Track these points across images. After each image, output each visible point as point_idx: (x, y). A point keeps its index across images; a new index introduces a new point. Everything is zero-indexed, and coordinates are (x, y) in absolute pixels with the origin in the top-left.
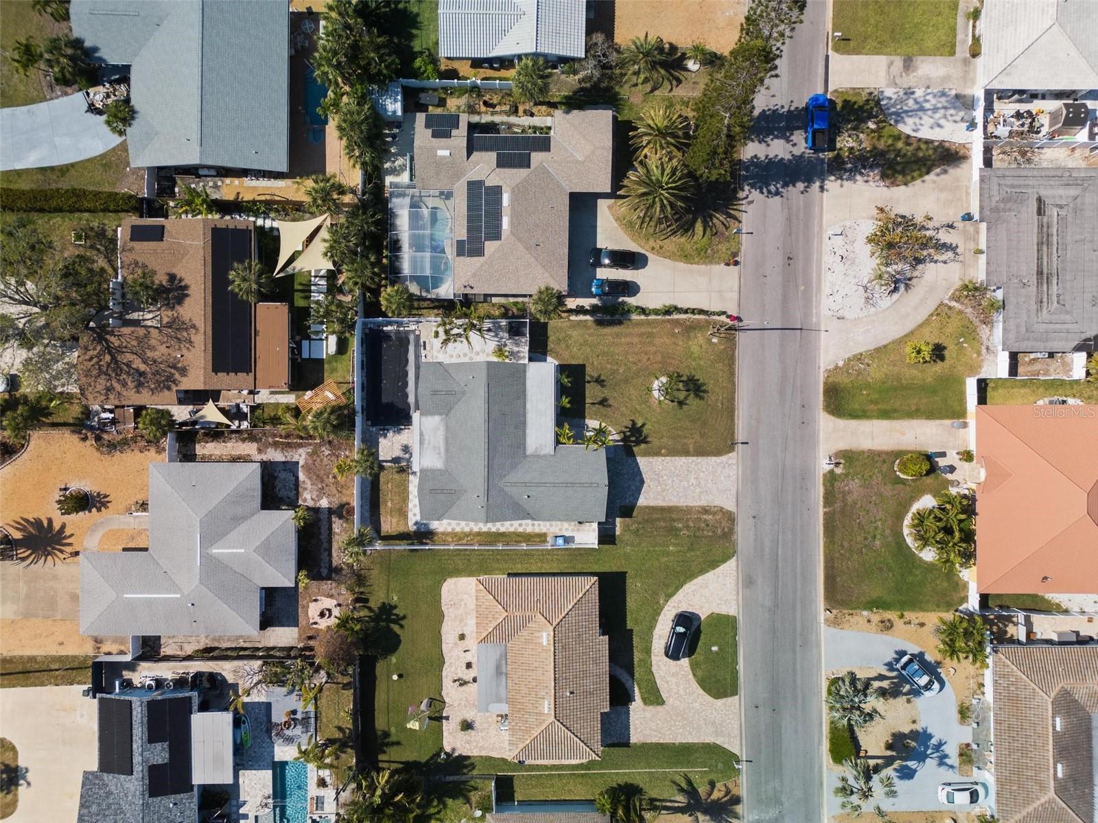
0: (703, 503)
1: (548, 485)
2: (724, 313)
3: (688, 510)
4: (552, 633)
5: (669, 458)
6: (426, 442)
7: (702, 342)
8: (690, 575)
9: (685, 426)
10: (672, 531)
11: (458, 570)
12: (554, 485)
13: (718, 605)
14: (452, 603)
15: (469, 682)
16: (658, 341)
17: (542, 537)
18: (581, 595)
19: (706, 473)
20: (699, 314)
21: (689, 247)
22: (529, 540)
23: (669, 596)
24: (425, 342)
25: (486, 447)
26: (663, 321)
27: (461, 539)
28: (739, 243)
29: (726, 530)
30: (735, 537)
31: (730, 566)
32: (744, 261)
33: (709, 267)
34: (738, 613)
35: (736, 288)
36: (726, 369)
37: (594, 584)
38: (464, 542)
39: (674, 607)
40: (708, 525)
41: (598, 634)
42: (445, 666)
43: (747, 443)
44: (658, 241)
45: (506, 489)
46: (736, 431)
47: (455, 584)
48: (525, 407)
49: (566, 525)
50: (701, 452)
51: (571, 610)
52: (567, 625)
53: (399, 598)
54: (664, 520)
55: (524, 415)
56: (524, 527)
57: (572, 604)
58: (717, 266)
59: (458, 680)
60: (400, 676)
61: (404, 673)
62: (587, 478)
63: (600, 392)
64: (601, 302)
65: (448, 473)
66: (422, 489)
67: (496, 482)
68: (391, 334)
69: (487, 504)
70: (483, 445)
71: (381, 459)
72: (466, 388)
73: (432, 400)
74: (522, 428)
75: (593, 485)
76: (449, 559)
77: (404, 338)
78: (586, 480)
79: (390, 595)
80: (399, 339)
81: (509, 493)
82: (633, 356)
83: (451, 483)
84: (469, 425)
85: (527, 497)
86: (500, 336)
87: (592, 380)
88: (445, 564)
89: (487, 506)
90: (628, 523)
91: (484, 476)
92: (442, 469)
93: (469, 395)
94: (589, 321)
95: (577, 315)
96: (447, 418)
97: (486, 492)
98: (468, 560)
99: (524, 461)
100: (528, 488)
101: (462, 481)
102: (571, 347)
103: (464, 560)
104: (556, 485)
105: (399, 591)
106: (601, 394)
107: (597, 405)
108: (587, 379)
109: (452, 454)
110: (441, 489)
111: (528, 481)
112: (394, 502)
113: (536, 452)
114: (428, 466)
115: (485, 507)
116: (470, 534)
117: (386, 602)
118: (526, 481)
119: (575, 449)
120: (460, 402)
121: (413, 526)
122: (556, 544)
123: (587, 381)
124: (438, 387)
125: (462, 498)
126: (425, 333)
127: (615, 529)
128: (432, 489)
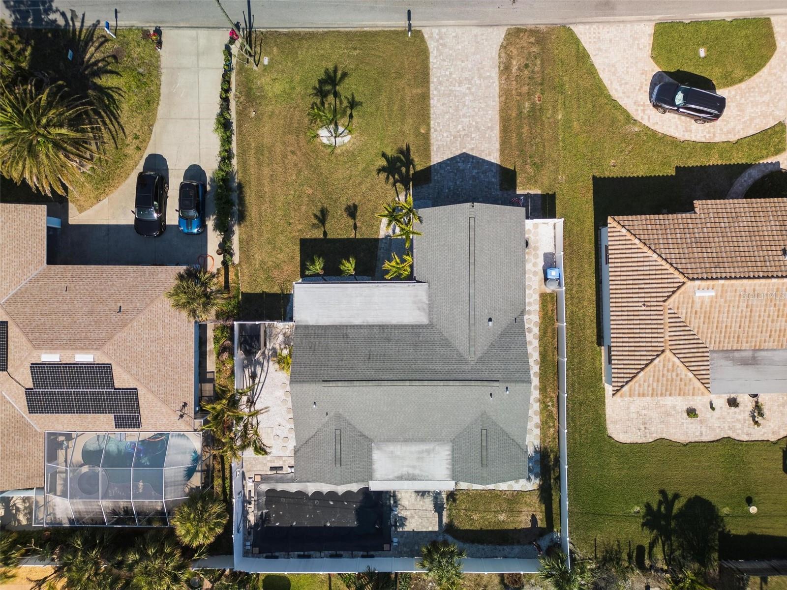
0: (495, 73)
1: (472, 291)
2: (227, 49)
3: (506, 94)
4: (697, 283)
5: (432, 122)
6: (411, 471)
7: (268, 79)
8: (600, 89)
9: (386, 101)
10: (536, 114)
11: (595, 420)
12: (472, 282)
13: (640, 49)
14: (642, 427)
15: (757, 402)
16: (267, 141)
17: (548, 300)
18: (637, 241)
19: (452, 70)
20: (229, 82)
21: (136, 98)
22: (551, 318)
23: (628, 118)
24: (272, 468)
25: (417, 383)
26: (240, 132)
27: (550, 416)
28: (130, 29)
29: (532, 40)
30: (542, 27)
31: (586, 34)
32: (155, 22)
33: (163, 71)
34: (650, 20)
35: (193, 33)
36: (306, 44)
37: (618, 222)
38: (555, 410)
39: (644, 111)
40: (527, 66)
41: (693, 216)
42: (733, 436)
43: (409, 12)
44: (128, 142)
45: (479, 354)
46: (393, 29)
47: (615, 422)
48: (360, 327)
49: (529, 266)
50: (423, 76)
51: (660, 255)
52: (683, 261)
53: (637, 504)
54: (520, 127)
55: (371, 327)
56: (532, 326)
57: (650, 253)
58: (163, 59)
59: (753, 417)
60: (749, 501)
61: (744, 496)
62: (462, 234)
63: (338, 217)
64: (211, 217)
65: (456, 440)
66: (482, 477)
67: (470, 368)
68: (260, 513)
69: (502, 381)
70: (414, 388)
71: (436, 529)
72: (331, 414)
73: (349, 463)
74: (389, 330)
75: (472, 223)
76: (580, 432)
77: (267, 496)
78: (465, 234)
79: (633, 516)
80: (268, 503)
81: (486, 348)
82: (288, 174)
83: (471, 436)
84: (385, 409)
85: (490, 323)
86: (261, 360)
87: (322, 228)
88: (586, 438)
89: (505, 382)
90: (524, 178)
91: (460, 387)
92: (451, 448)
93: (341, 410)
94: (240, 234)
95: (232, 255)
96: (376, 441)
97: (486, 383)
98: (581, 405)
99: (437, 327)
100: (477, 321)
101: (469, 419)
102: (278, 262)
103: (580, 410)
104: (472, 279)
105: (627, 503)
106: (341, 215)
107: (357, 220)
108: (322, 236)
109: (430, 433)
110: (480, 450)
111: (468, 322)
112: (499, 511)
113: (424, 309)
114: (448, 468)
115: (507, 385)
116: (544, 403)
117: (642, 521)
118: (467, 324)
119: (420, 252)
120: (352, 422)
121: (532, 483)
122: (557, 279)
123: (324, 235)
124: (330, 454)
125: (494, 418)
126: (259, 467)
127: (534, 194)
128: (481, 463)
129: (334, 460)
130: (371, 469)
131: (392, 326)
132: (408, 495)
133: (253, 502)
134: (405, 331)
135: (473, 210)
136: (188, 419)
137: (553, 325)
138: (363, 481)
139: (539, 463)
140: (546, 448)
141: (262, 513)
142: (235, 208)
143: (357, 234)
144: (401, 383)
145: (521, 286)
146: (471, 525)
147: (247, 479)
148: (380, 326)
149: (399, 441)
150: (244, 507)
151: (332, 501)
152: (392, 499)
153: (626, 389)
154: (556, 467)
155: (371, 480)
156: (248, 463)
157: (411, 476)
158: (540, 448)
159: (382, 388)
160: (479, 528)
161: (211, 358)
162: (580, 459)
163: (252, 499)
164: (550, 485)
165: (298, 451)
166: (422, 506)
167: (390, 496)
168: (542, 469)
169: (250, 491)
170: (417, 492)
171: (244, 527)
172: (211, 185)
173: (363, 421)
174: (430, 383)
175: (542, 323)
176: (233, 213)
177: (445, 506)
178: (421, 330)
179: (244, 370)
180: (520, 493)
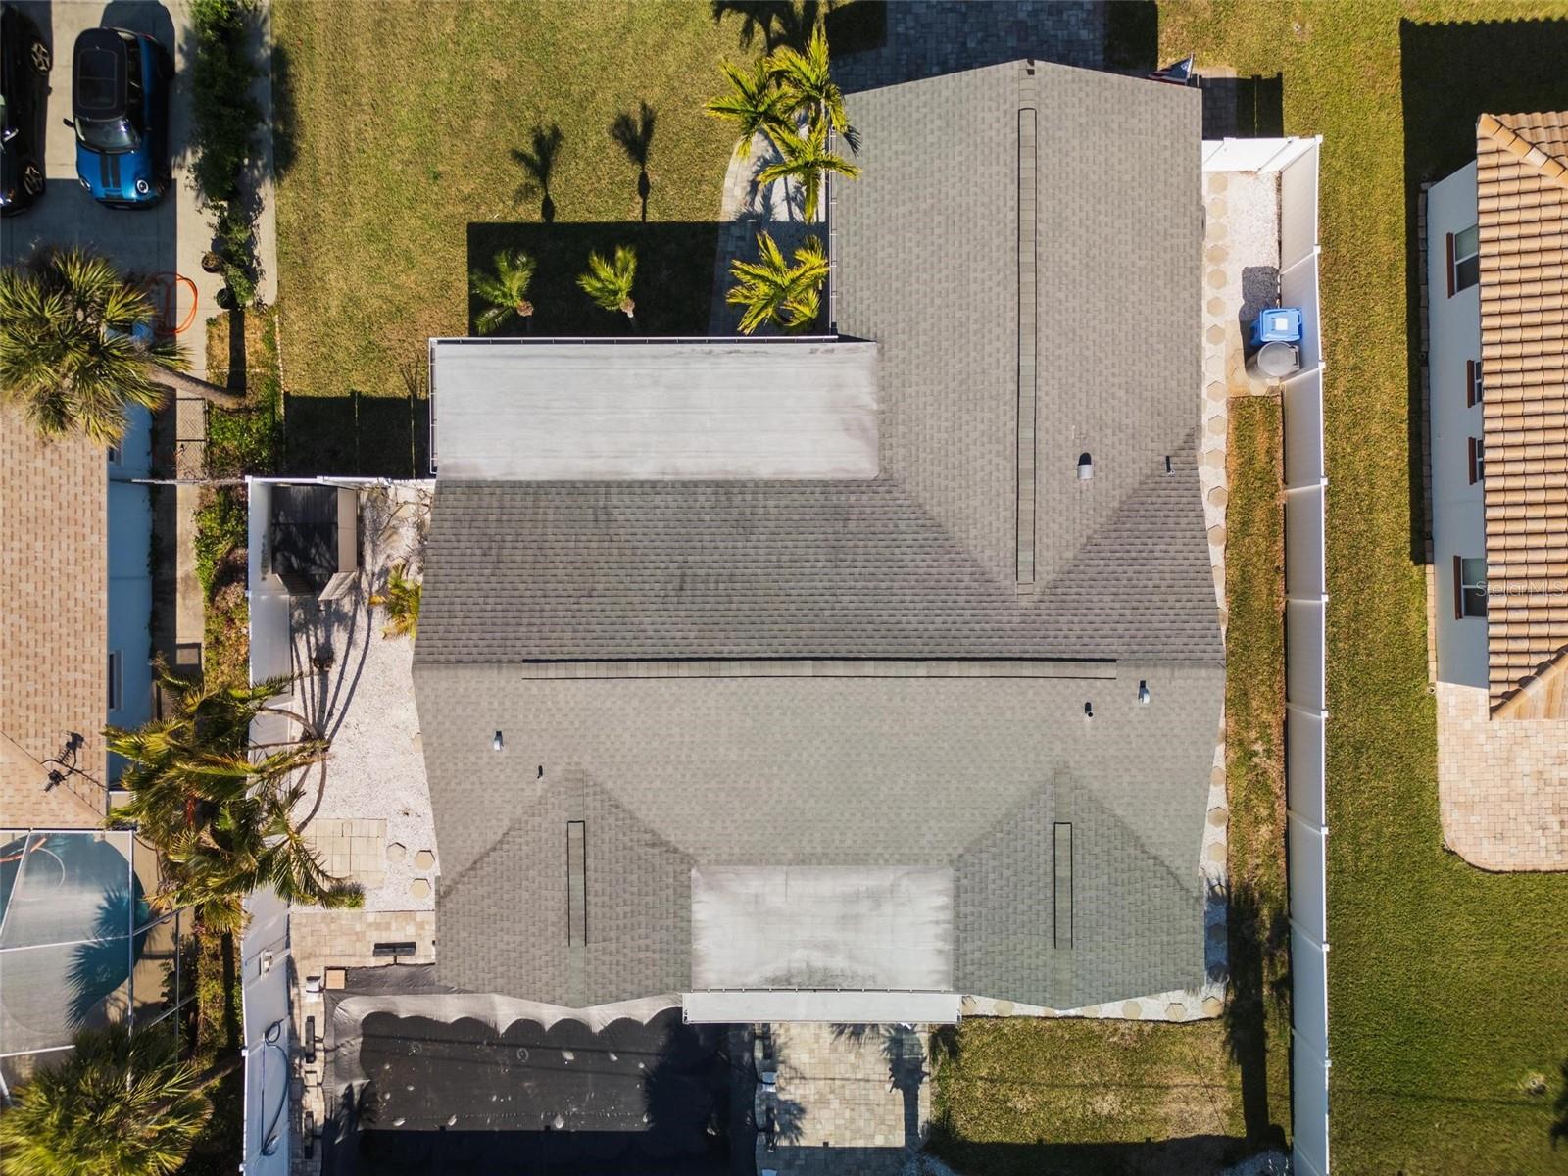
1: (1027, 361)
6: (819, 960)
11: (1404, 798)
12: (1025, 330)
14: (1553, 822)
17: (1254, 418)
22: (1266, 477)
24: (381, 949)
27: (1260, 784)
38: (1274, 768)
45: (1047, 573)
47: (1468, 807)
48: (653, 486)
53: (1539, 1066)
55: (688, 487)
62: (995, 168)
63: (589, 153)
64: (189, 154)
65: (968, 857)
66: (1056, 982)
67: (1016, 620)
68: (342, 1089)
69: (1127, 660)
70: (828, 683)
71: (898, 1139)
72: (555, 772)
73: (613, 934)
74: (748, 497)
75: (1028, 130)
76: (1355, 837)
77: (364, 1035)
78: (1004, 170)
79: (1523, 1103)
80: (370, 1057)
81: (1069, 554)
82: (431, 17)
83: (1020, 844)
84: (733, 756)
85: (1086, 469)
86: (347, 605)
87: (540, 192)
88: (1377, 856)
89: (1138, 663)
90: (1183, 27)
91: (983, 682)
92: (951, 885)
93: (588, 758)
94: (279, 211)
95: (252, 275)
96: (703, 861)
97: (1071, 669)
98: (1357, 750)
99: (907, 487)
100: (1042, 464)
101: (1012, 789)
102: (399, 299)
103: (1357, 768)
104: (1027, 320)
105: (1503, 1060)
106: (600, 149)
107: (649, 165)
108: (537, 217)
109: (881, 837)
110: (1049, 893)
111: (1011, 465)
112: (1095, 1085)
113: (864, 430)
114: (940, 952)
115: (1144, 674)
116: (1241, 743)
117: (1552, 1118)
118: (1010, 474)
119: (852, 240)
120: (625, 800)
121: (1201, 997)
122: (1292, 344)
123: (543, 214)
124: (551, 903)
125: (1095, 785)
126: (341, 944)
127: (1213, 80)
128: (1050, 934)
129: (564, 922)
130: (688, 953)
131: (756, 484)
132: (808, 1033)
133: (320, 1055)
134: (801, 500)
135: (1029, 83)
136: (85, 789)
137: (1272, 496)
138: (661, 992)
139: (1224, 935)
140: (1245, 888)
141: (350, 1087)
142: (266, 128)
143: (650, 210)
144: (788, 668)
145: (1187, 351)
146: (1007, 1130)
147: (302, 980)
148: (718, 484)
149: (779, 863)
150: (291, 1071)
151: (570, 1049)
152: (758, 1044)
153: (1538, 688)
154: (1279, 946)
155: (689, 988)
156: (305, 930)
157: (818, 977)
158: (1228, 887)
159: (721, 685)
160: (1031, 1137)
161: (190, 603)
162: (1354, 922)
163: (318, 1045)
164: (1259, 1004)
165: (447, 893)
166: (854, 1068)
167: (754, 1036)
168: (1232, 953)
169: (311, 1020)
170: (839, 1028)
171: (293, 1131)
172: (187, 55)
173: (662, 797)
174: (882, 668)
175: (1236, 491)
176: (259, 142)
177: (926, 1068)
178: (853, 498)
179: (292, 640)
180: (1164, 1030)
